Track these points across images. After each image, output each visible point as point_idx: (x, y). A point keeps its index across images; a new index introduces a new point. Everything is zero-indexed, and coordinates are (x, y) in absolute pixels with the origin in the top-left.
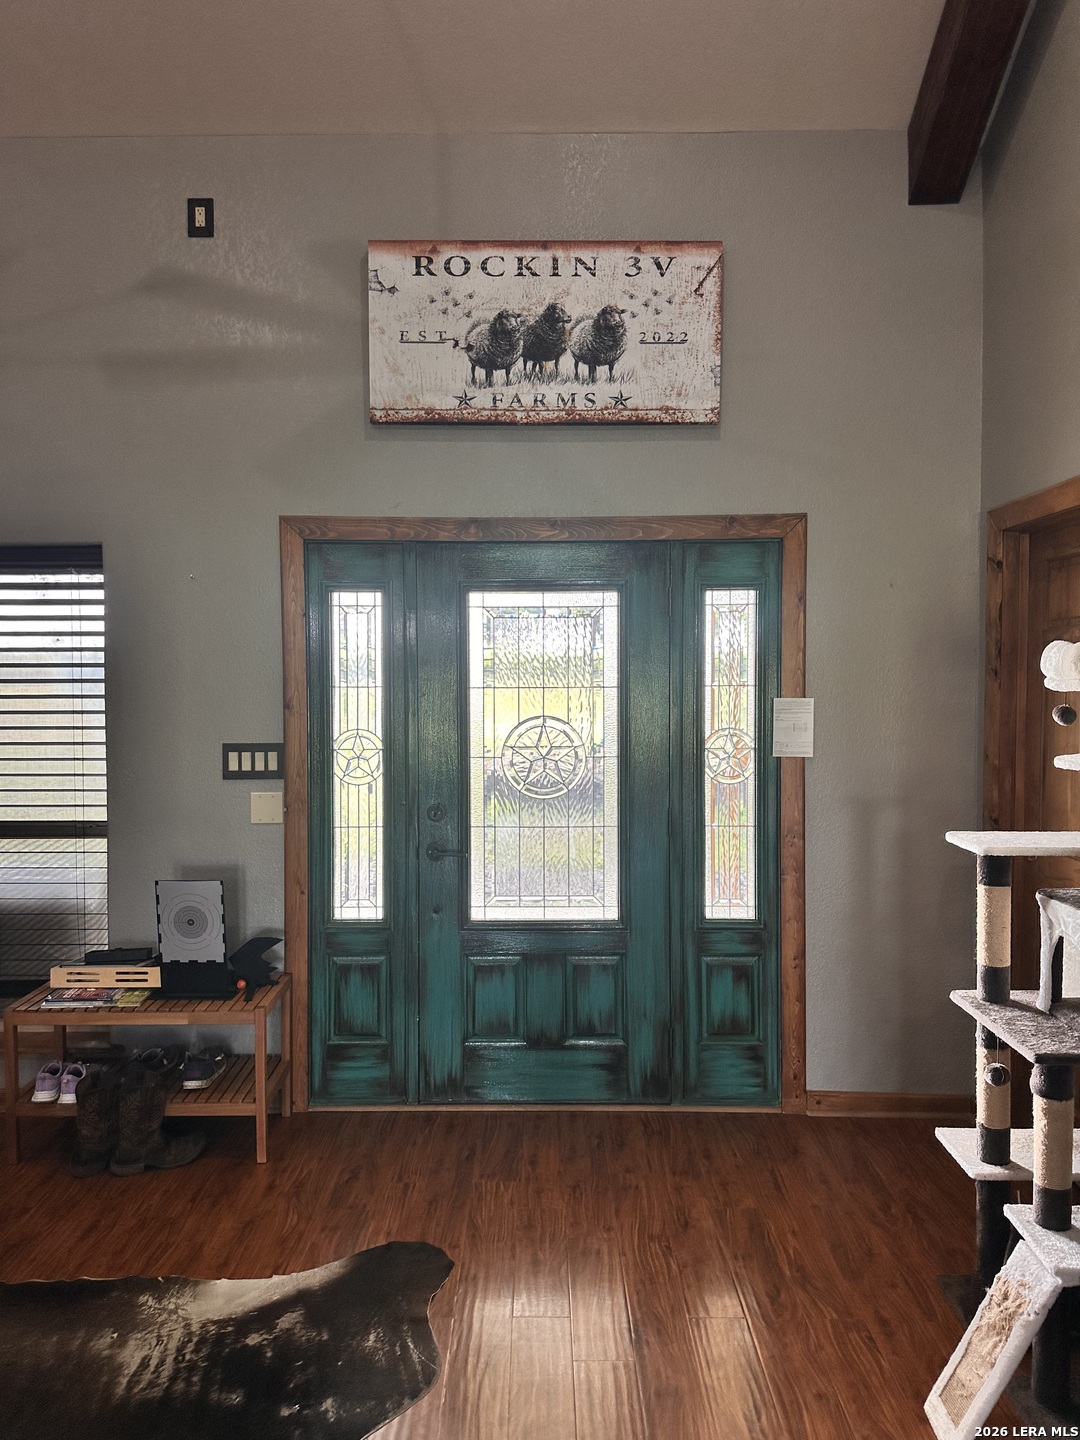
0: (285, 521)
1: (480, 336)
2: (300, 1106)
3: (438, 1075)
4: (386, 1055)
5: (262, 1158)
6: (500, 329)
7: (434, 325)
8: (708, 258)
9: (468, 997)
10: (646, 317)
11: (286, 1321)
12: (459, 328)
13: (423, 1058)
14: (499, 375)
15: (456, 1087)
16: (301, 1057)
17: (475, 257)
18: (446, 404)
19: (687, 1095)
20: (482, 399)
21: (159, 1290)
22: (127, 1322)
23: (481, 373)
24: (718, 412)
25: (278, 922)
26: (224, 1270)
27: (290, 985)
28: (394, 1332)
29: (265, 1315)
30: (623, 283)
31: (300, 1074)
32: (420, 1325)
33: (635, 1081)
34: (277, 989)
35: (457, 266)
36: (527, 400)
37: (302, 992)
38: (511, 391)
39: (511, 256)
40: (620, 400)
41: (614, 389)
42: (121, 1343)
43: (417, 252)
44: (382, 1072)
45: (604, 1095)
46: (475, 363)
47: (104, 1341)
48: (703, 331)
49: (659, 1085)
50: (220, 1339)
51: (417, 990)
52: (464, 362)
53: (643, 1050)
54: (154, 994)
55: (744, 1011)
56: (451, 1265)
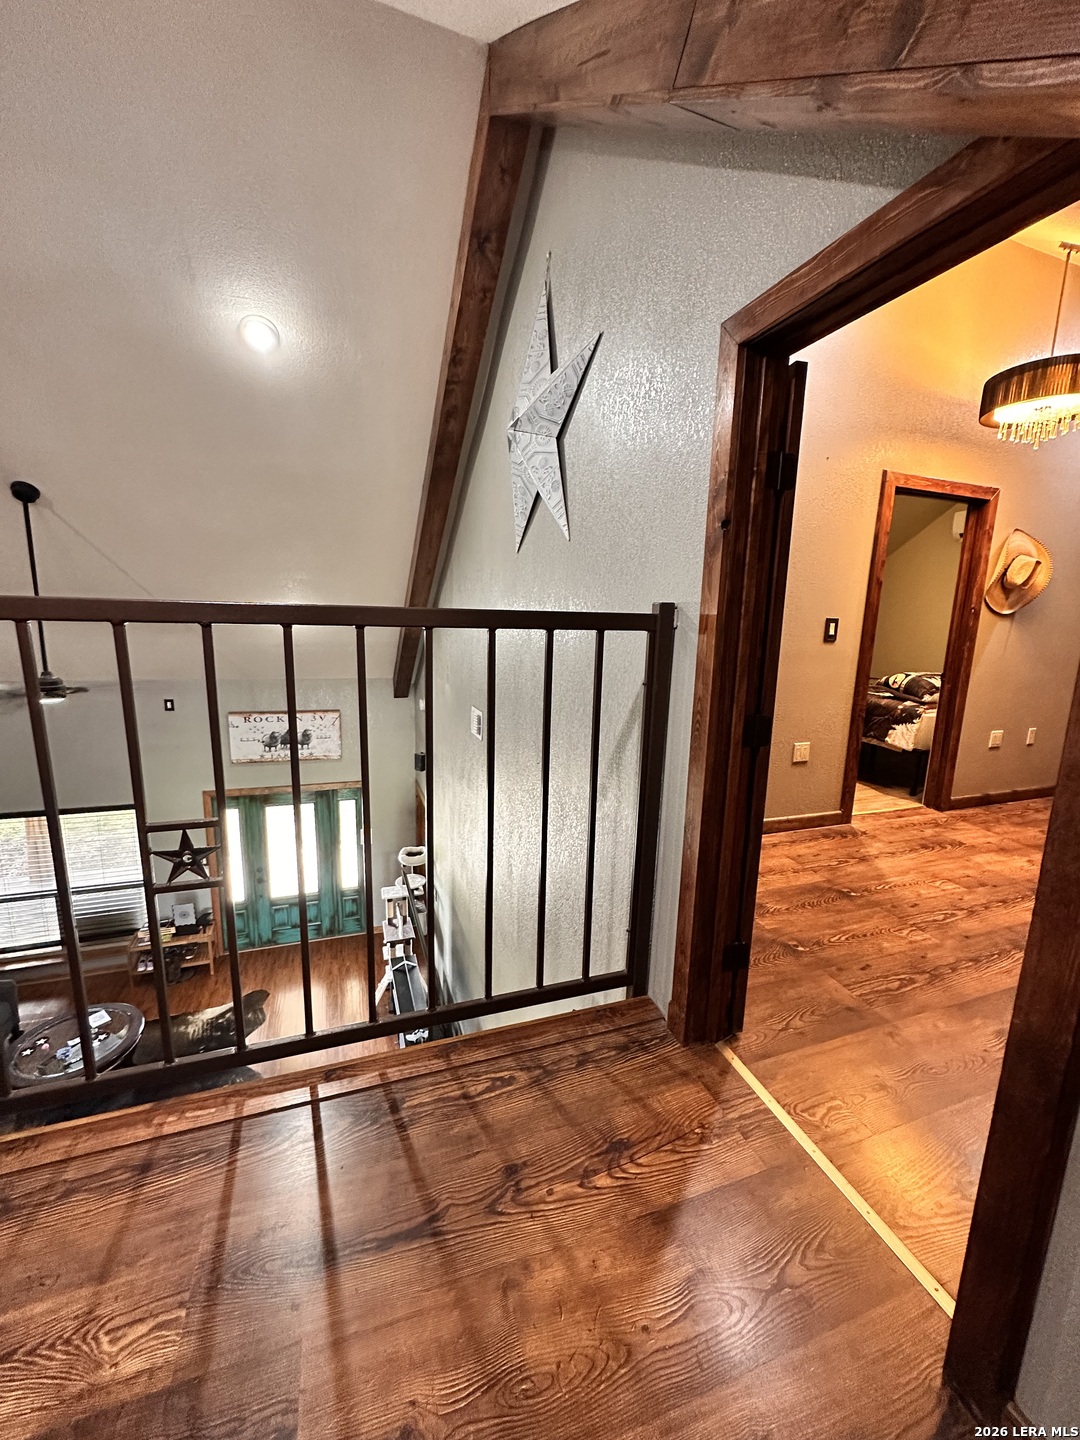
0: (204, 792)
1: (266, 739)
2: (221, 954)
3: (265, 939)
4: (248, 936)
5: (212, 973)
6: (273, 737)
7: (251, 736)
8: (336, 715)
9: (272, 917)
10: (318, 731)
11: (227, 1016)
12: (260, 737)
13: (259, 935)
14: (273, 749)
15: (270, 942)
16: (220, 941)
17: (264, 717)
18: (257, 757)
19: (339, 933)
20: (268, 756)
21: (193, 1014)
22: (187, 1024)
23: (267, 749)
24: (341, 756)
25: (210, 905)
26: (208, 1006)
27: (216, 924)
28: (255, 1012)
29: (222, 1015)
30: (310, 723)
31: (221, 945)
32: (262, 1010)
33: (324, 932)
34: (212, 927)
35: (258, 719)
36: (283, 755)
37: (219, 924)
38: (277, 753)
39: (275, 716)
40: (311, 754)
41: (309, 751)
42: (187, 1028)
43: (245, 715)
44: (247, 941)
45: (315, 937)
46: (265, 746)
47: (182, 1028)
48: (335, 734)
49: (331, 932)
50: (212, 1023)
51: (256, 917)
52: (262, 746)
53: (326, 924)
54: (174, 935)
55: (355, 910)
56: (269, 994)
